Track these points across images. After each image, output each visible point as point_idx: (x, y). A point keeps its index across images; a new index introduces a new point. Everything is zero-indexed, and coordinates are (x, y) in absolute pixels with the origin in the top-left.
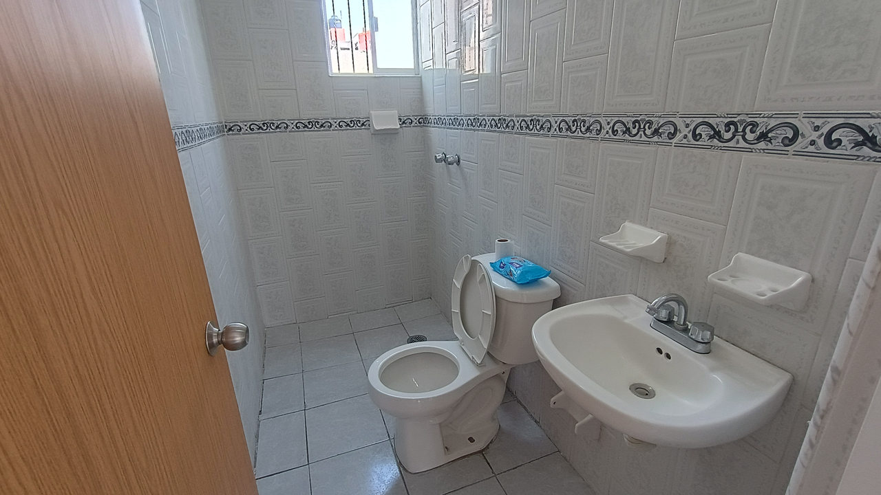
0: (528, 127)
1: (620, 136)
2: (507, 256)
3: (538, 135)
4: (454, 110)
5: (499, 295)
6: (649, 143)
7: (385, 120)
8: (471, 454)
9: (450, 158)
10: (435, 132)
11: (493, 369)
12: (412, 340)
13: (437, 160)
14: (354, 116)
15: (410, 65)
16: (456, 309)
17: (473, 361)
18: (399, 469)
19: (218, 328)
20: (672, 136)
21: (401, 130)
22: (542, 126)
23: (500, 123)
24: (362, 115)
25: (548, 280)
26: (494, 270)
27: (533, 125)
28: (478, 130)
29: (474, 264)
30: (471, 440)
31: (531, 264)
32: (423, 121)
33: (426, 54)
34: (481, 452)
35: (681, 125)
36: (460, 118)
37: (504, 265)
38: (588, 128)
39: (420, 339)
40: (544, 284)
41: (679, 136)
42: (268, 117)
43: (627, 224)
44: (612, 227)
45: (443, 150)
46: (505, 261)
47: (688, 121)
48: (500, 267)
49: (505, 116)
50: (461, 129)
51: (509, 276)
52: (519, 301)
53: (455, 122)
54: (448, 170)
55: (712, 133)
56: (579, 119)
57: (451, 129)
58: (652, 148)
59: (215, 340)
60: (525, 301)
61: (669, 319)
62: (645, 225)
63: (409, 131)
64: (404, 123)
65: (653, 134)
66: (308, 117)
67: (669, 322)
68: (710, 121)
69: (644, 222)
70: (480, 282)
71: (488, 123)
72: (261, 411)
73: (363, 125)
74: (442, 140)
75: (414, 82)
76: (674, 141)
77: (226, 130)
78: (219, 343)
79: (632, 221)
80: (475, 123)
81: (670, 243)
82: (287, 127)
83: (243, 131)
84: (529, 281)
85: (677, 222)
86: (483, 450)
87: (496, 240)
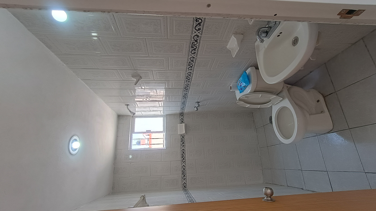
0: (189, 80)
1: (196, 51)
2: (237, 87)
3: (192, 76)
4: (179, 104)
5: (253, 91)
6: (200, 42)
7: (181, 129)
8: (325, 102)
9: (197, 105)
10: (186, 110)
11: (285, 93)
12: (271, 122)
13: (197, 110)
14: (180, 140)
15: (162, 119)
16: (259, 106)
17: (281, 101)
18: (331, 133)
19: (265, 197)
20: (198, 36)
21: (185, 123)
22: (189, 75)
23: (186, 88)
24: (180, 138)
25: (247, 72)
26: (243, 92)
27: (188, 78)
28: (188, 96)
29: (240, 100)
30: (318, 101)
31: (241, 78)
32: (182, 114)
33: (159, 113)
34: (324, 97)
35: (195, 34)
36: (183, 102)
37: (241, 88)
38: (192, 61)
39: (271, 119)
40: (249, 73)
41: (199, 34)
42: (181, 172)
43: (228, 47)
44: (229, 52)
45: (193, 107)
46: (239, 88)
47: (194, 32)
48: (242, 90)
49: (184, 87)
50: (186, 102)
51: (245, 87)
52: (256, 83)
53: (184, 103)
54: (201, 106)
55: (199, 25)
56: (188, 64)
57: (186, 105)
58: (201, 42)
59: (269, 199)
60: (256, 80)
61: (265, 33)
62: (229, 41)
63: (185, 120)
64: (182, 122)
65: (197, 42)
66: (180, 157)
67: (267, 33)
68: (194, 26)
69: (227, 42)
70: (248, 98)
71: (186, 92)
72: (302, 189)
73: (183, 137)
74: (190, 107)
75: (168, 117)
76: (200, 36)
77: (185, 188)
78: (270, 198)
79: (227, 45)
80: (185, 96)
81: (236, 34)
82: (184, 166)
83: (185, 182)
84: (248, 79)
85: (228, 32)
86: (323, 96)
87: (231, 90)
